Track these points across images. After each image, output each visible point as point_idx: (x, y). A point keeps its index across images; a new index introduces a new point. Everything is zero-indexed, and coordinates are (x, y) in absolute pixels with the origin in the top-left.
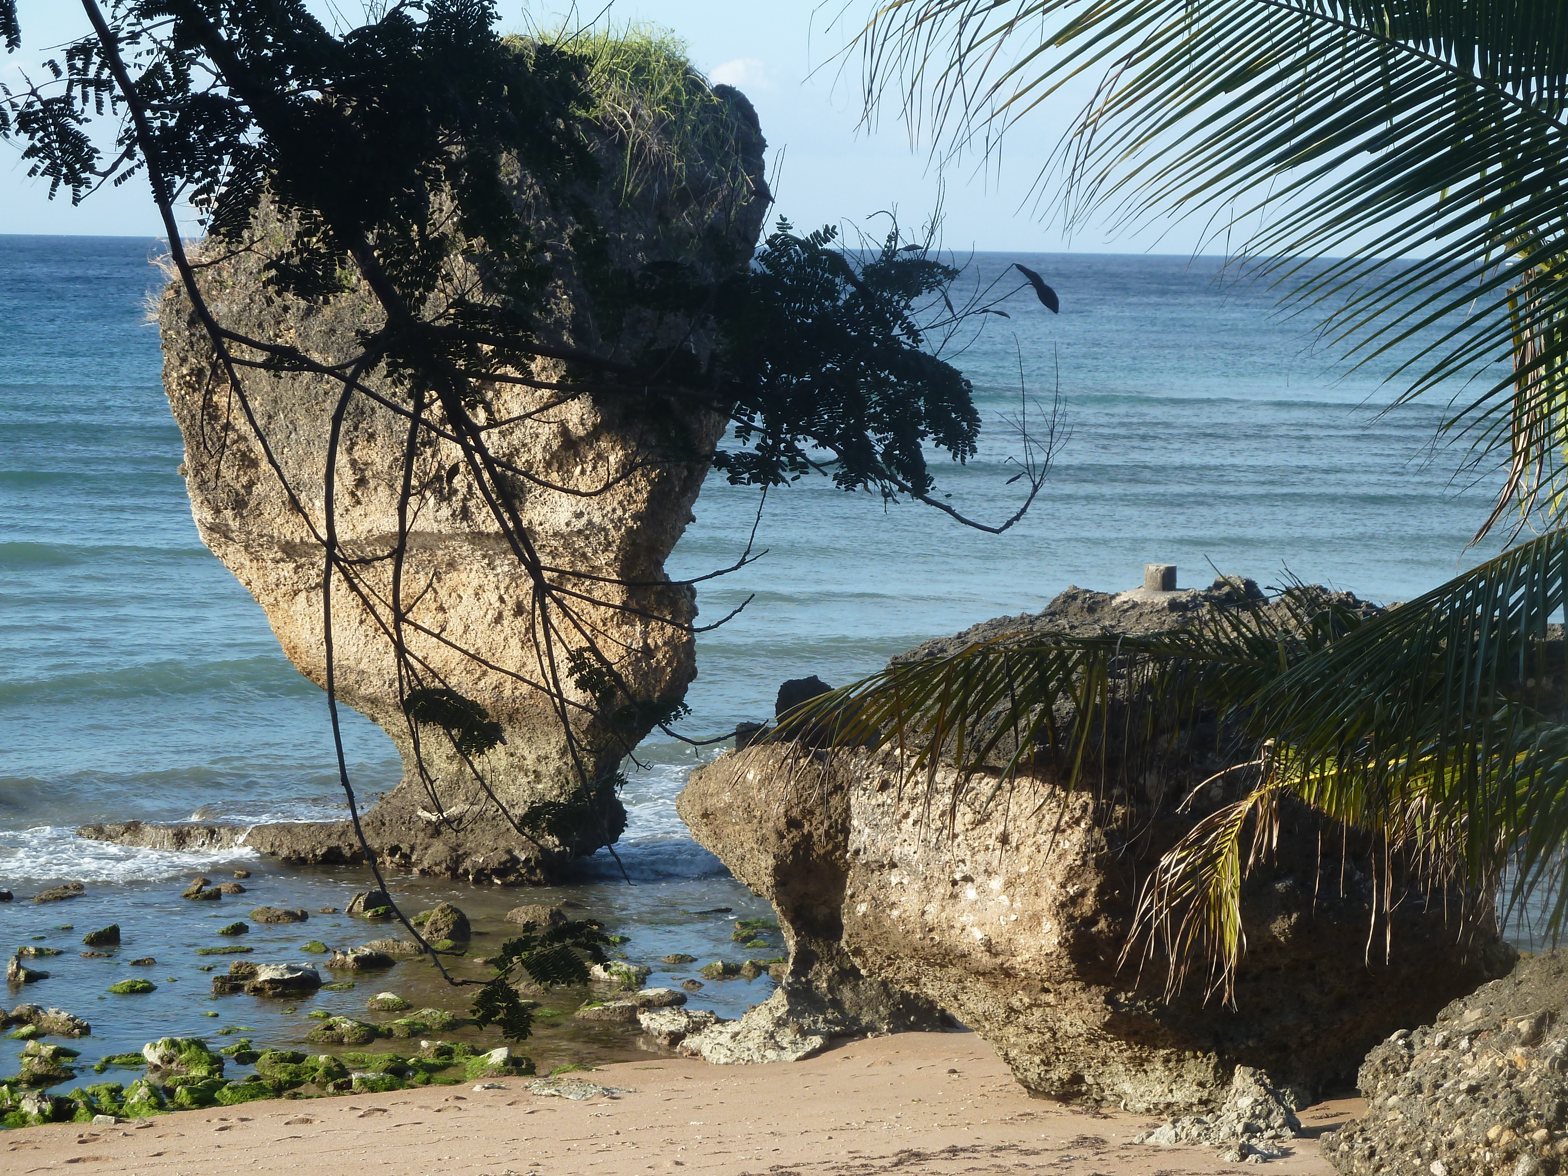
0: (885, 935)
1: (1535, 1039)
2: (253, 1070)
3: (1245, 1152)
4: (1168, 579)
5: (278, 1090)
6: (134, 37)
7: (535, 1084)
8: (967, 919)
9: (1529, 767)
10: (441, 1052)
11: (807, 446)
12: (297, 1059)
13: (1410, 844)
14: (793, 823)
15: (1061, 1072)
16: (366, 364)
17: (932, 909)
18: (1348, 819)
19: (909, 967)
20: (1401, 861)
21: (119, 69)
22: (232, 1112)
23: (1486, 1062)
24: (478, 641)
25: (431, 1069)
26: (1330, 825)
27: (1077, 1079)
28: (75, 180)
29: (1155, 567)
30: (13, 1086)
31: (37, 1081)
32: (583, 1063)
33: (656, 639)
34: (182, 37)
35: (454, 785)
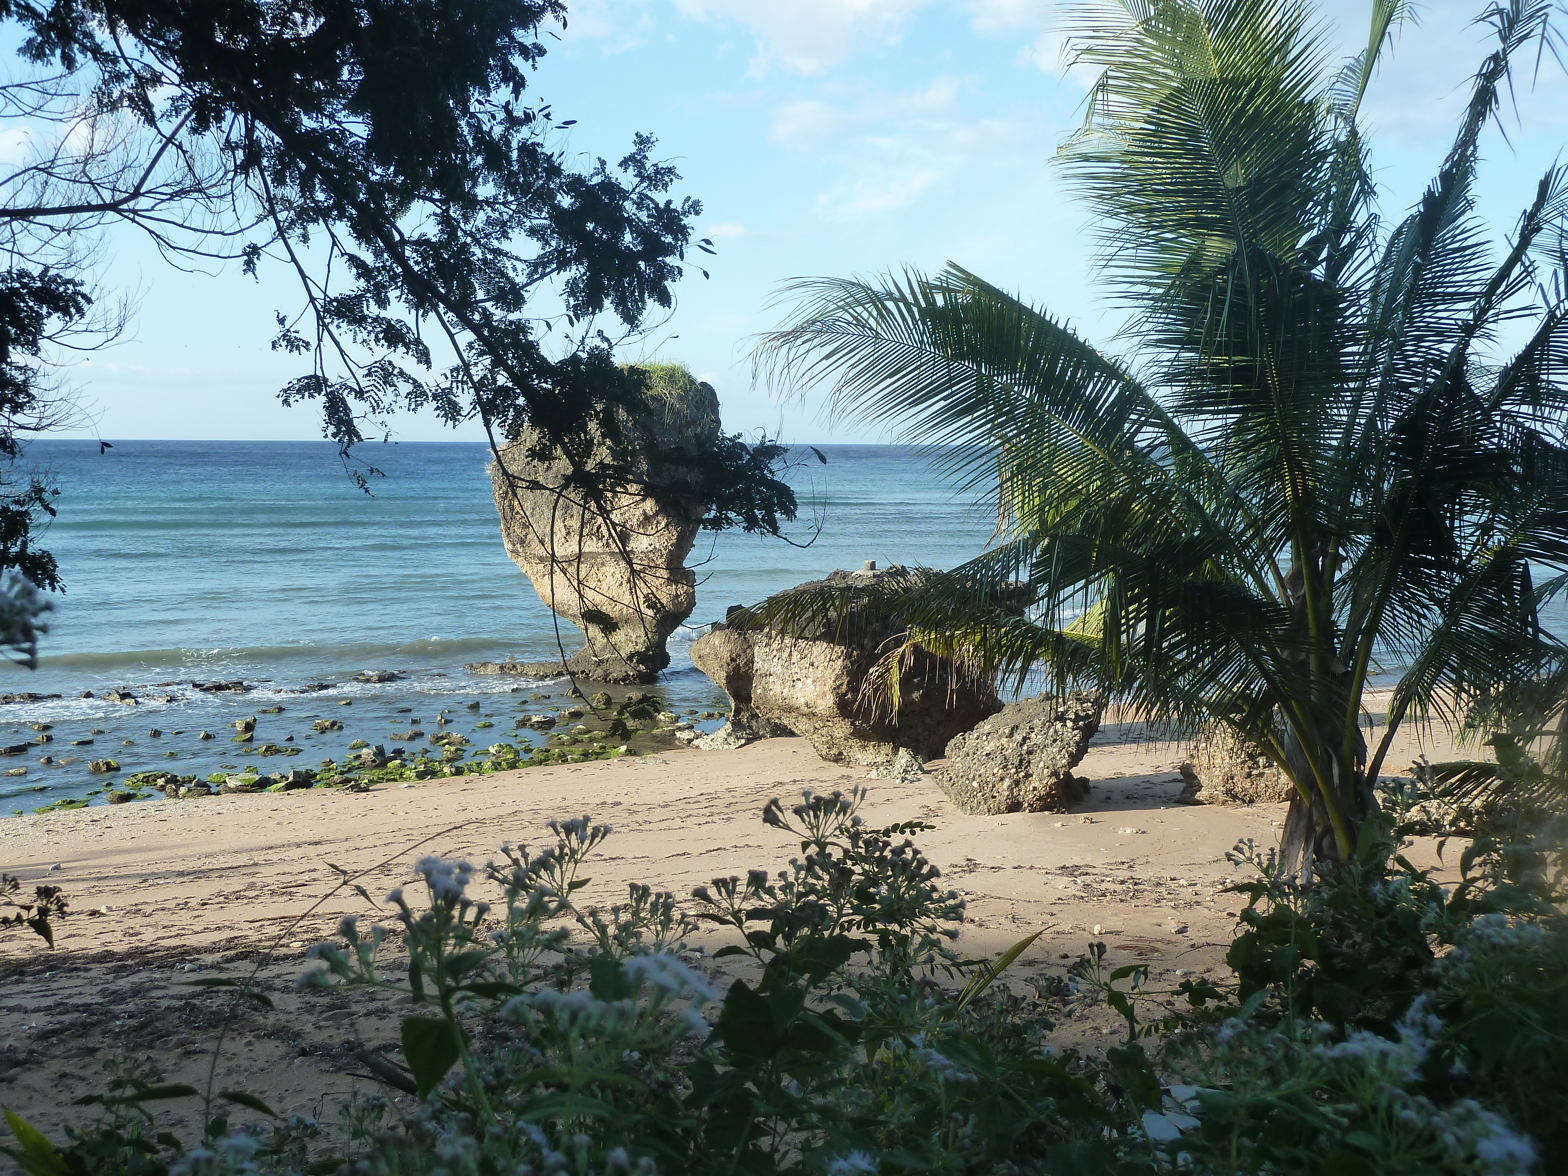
0: (768, 701)
1: (1011, 735)
2: (530, 755)
3: (904, 780)
4: (873, 566)
5: (540, 763)
6: (476, 364)
7: (637, 759)
8: (799, 695)
9: (1006, 633)
10: (601, 747)
11: (732, 515)
12: (547, 751)
13: (963, 663)
14: (733, 660)
15: (835, 751)
16: (565, 487)
17: (785, 691)
18: (939, 655)
19: (777, 713)
20: (959, 670)
21: (470, 377)
22: (523, 771)
23: (992, 744)
24: (613, 593)
25: (598, 754)
26: (933, 657)
27: (841, 754)
28: (454, 419)
29: (868, 562)
30: (440, 762)
31: (449, 760)
32: (655, 750)
33: (681, 591)
34: (495, 364)
35: (604, 648)
